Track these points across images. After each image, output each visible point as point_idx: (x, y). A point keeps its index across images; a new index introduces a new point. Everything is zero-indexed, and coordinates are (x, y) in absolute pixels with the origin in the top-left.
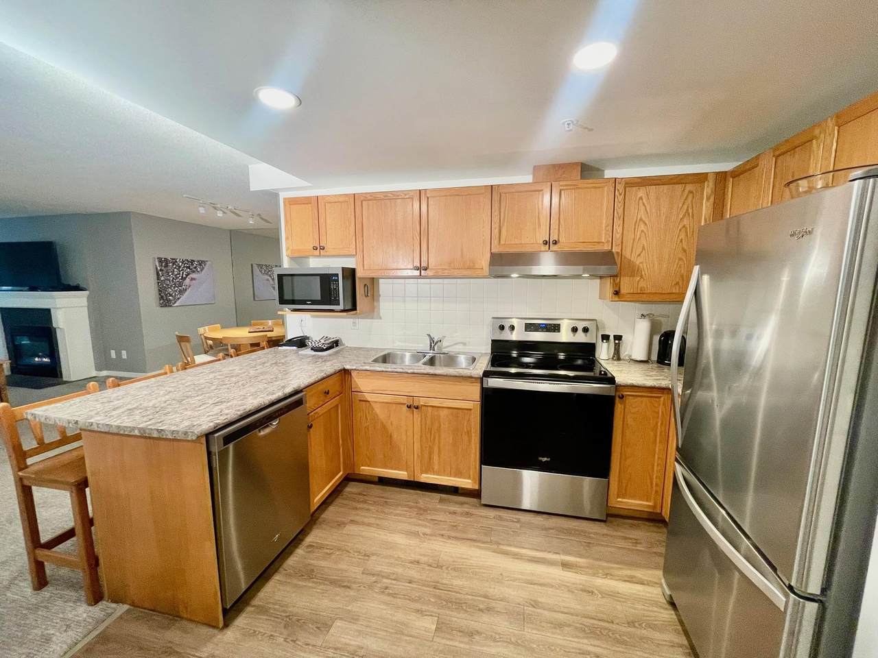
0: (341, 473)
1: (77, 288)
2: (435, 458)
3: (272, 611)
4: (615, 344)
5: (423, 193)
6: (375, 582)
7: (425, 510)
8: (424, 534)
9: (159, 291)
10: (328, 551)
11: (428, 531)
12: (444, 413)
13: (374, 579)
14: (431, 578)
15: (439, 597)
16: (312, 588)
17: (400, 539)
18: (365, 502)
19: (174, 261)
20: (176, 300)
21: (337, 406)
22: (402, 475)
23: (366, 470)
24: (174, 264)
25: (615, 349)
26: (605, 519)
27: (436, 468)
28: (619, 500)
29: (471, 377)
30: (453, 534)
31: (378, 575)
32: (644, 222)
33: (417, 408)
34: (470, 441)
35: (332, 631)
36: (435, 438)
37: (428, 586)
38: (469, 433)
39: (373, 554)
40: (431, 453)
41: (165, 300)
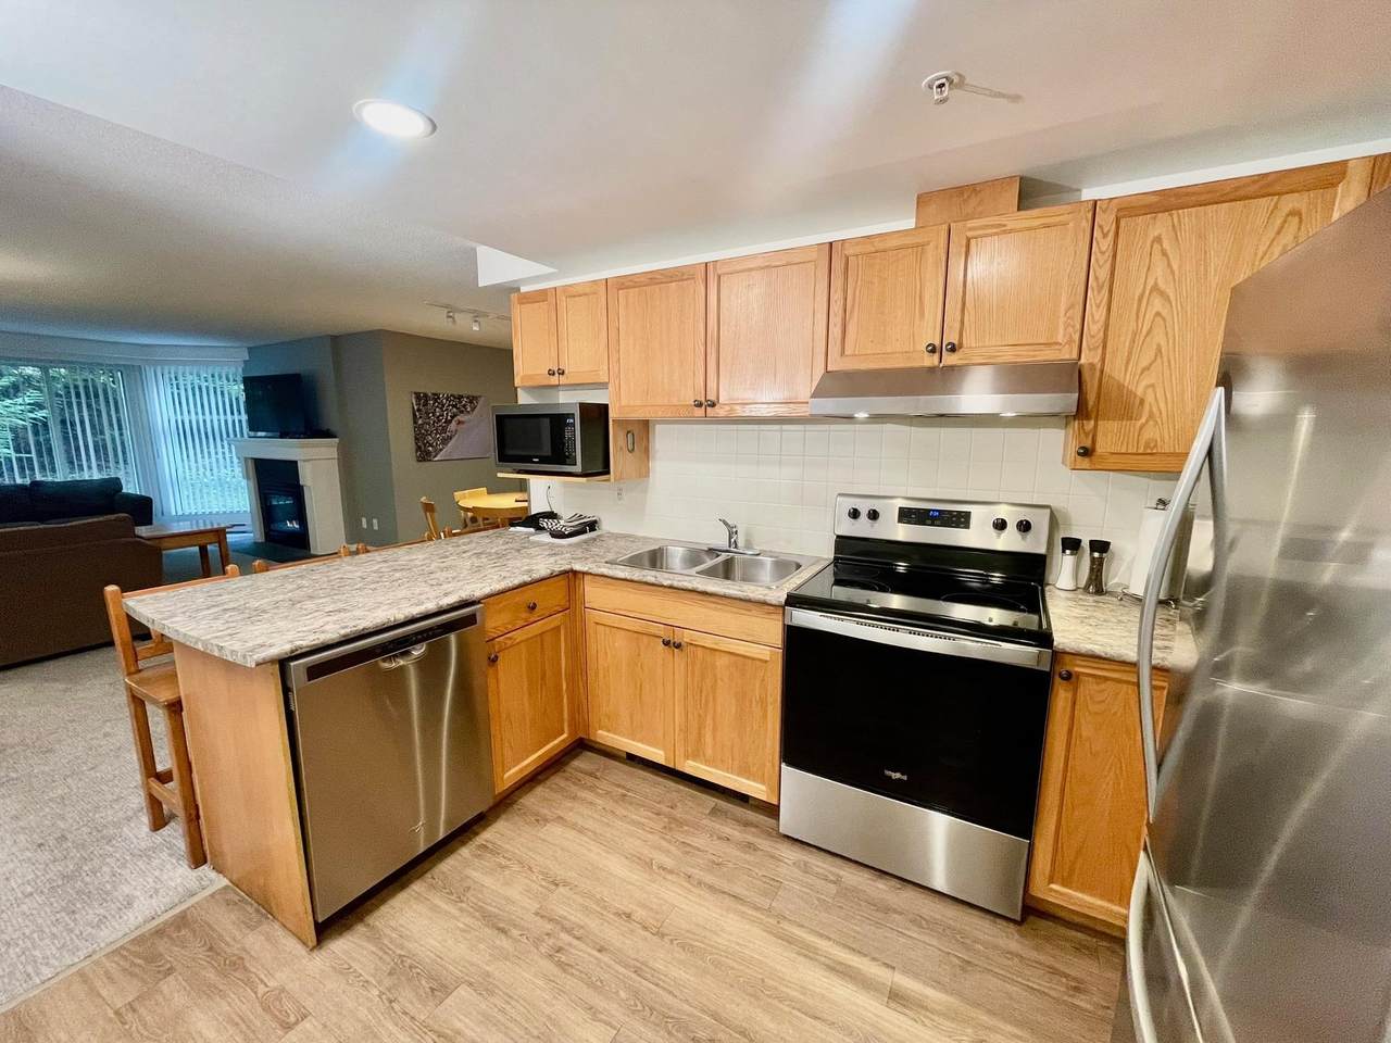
0: (565, 736)
1: (327, 434)
2: (708, 738)
3: (386, 942)
4: (1093, 560)
5: (711, 267)
6: (548, 934)
7: (681, 823)
8: (662, 868)
9: (416, 439)
10: (503, 862)
11: (669, 862)
12: (722, 661)
13: (549, 927)
14: (638, 951)
15: (636, 994)
16: (455, 918)
17: (616, 866)
18: (592, 789)
19: (436, 397)
20: (438, 452)
21: (558, 629)
22: (657, 755)
23: (605, 737)
24: (436, 401)
25: (1092, 569)
26: (1019, 919)
27: (709, 752)
28: (1053, 886)
29: (765, 603)
30: (709, 879)
31: (558, 923)
32: (1162, 294)
33: (678, 646)
34: (765, 716)
35: (448, 1001)
36: (707, 701)
37: (626, 966)
38: (763, 702)
39: (566, 884)
40: (701, 728)
41: (424, 454)
